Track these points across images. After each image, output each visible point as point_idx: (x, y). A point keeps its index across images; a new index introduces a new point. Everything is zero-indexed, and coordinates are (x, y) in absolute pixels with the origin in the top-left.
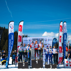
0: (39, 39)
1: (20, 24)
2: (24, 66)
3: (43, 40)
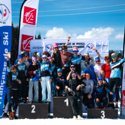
0: (74, 44)
1: (25, 5)
2: (33, 111)
3: (83, 47)
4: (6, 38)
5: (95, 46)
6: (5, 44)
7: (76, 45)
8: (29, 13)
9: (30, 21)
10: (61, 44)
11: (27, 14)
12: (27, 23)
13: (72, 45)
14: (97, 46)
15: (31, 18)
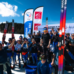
4: (30, 25)
5: (68, 27)
6: (29, 28)
7: (57, 27)
8: (38, 14)
9: (38, 17)
10: (50, 27)
11: (37, 15)
12: (37, 18)
13: (56, 27)
14: (69, 27)
15: (39, 16)
